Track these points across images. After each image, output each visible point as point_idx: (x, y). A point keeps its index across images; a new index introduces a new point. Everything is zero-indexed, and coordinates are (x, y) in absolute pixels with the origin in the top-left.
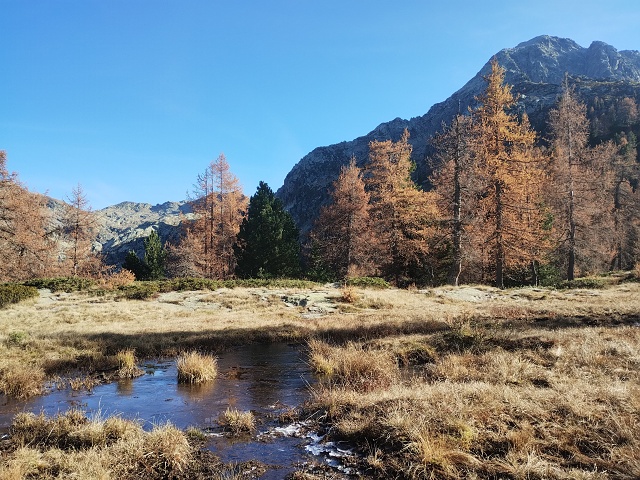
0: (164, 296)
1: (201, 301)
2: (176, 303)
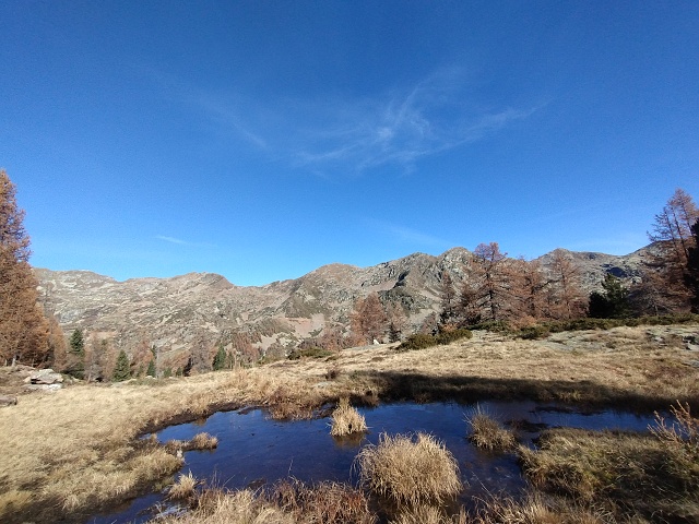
0: (555, 336)
1: (586, 340)
2: (559, 342)
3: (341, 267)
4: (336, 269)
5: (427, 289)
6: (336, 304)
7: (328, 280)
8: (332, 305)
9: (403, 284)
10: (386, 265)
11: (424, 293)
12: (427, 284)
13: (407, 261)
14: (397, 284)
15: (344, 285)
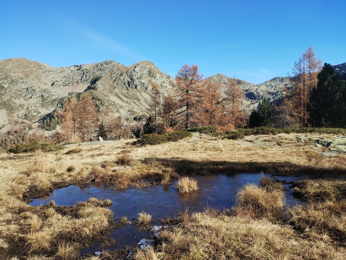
0: (247, 138)
1: (265, 141)
2: (251, 141)
3: (29, 63)
4: (23, 64)
5: (117, 95)
6: (21, 101)
7: (12, 75)
8: (18, 102)
9: (94, 88)
10: (79, 68)
11: (113, 99)
12: (117, 91)
13: (100, 67)
14: (89, 88)
15: (31, 82)
